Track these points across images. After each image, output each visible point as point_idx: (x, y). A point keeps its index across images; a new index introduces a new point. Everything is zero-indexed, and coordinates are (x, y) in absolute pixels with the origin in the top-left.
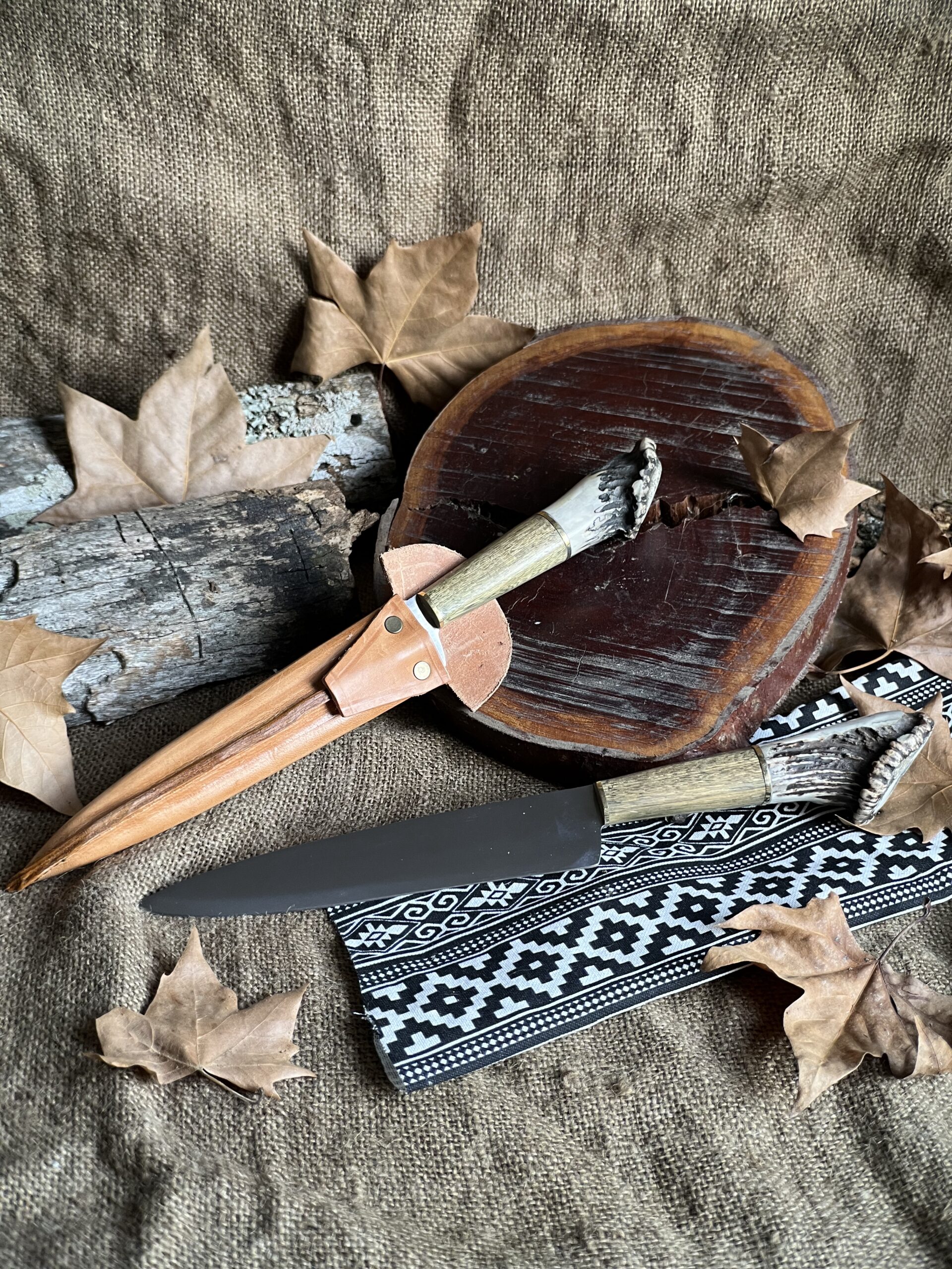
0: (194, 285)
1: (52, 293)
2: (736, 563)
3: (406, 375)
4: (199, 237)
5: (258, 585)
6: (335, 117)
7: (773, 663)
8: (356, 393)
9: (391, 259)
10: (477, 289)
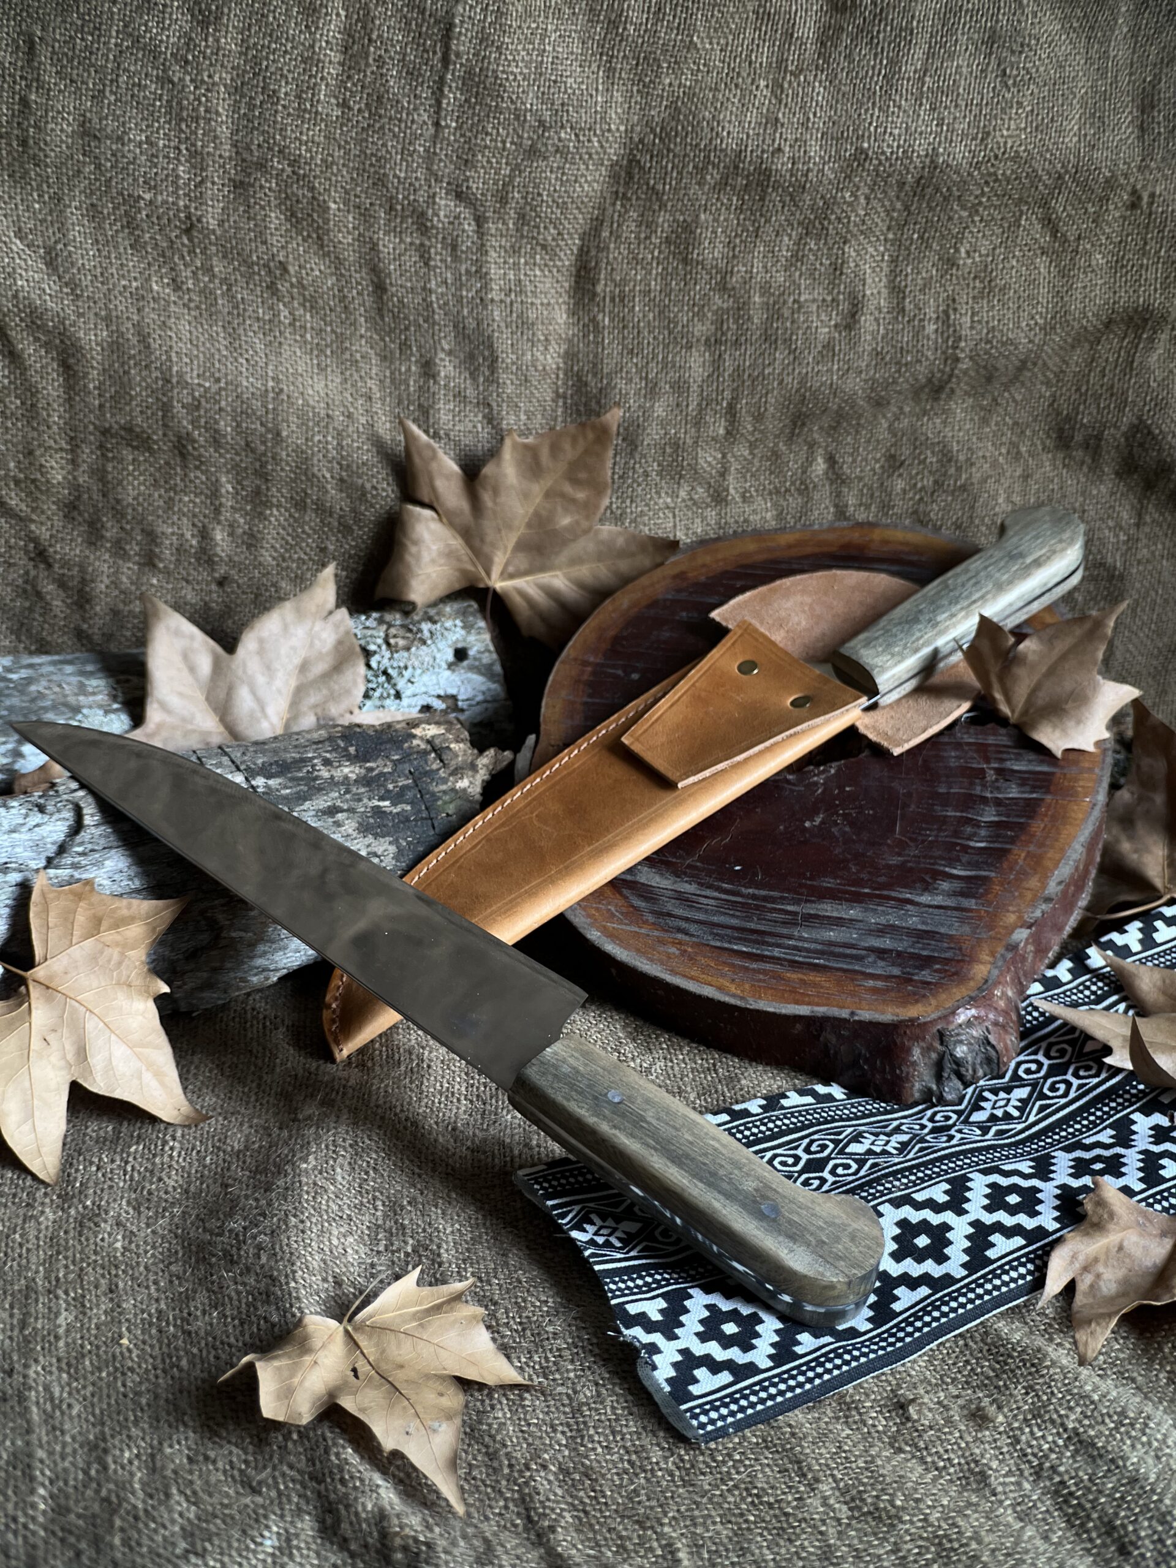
0: (257, 492)
1: (75, 508)
2: (979, 788)
3: (518, 600)
4: (268, 431)
5: (376, 836)
6: (438, 286)
7: (1048, 900)
8: (458, 622)
9: (508, 454)
10: (609, 492)
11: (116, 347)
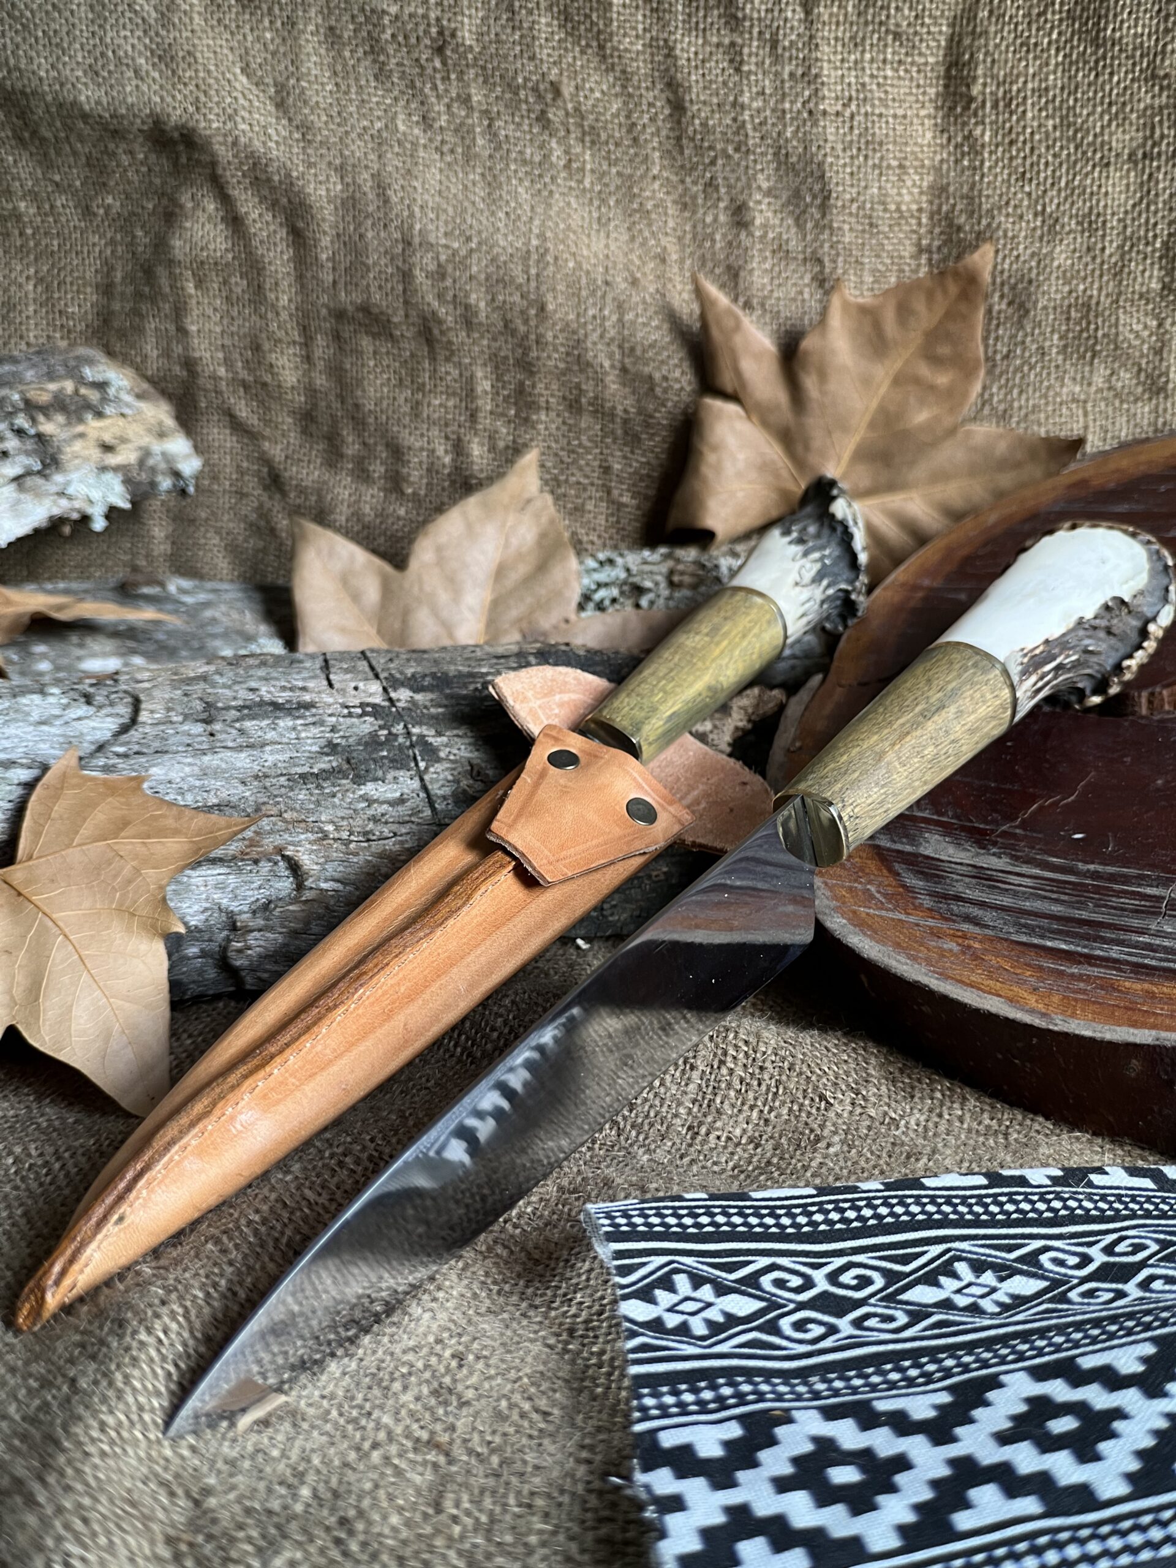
0: (520, 390)
1: (313, 420)
4: (531, 304)
6: (753, 99)
9: (836, 320)
10: (982, 373)
11: (350, 203)
